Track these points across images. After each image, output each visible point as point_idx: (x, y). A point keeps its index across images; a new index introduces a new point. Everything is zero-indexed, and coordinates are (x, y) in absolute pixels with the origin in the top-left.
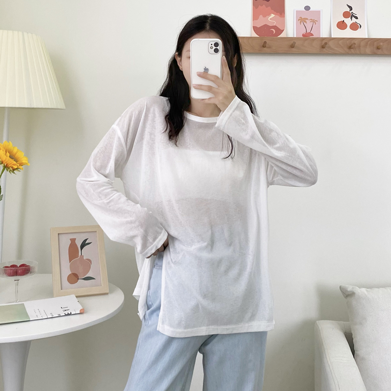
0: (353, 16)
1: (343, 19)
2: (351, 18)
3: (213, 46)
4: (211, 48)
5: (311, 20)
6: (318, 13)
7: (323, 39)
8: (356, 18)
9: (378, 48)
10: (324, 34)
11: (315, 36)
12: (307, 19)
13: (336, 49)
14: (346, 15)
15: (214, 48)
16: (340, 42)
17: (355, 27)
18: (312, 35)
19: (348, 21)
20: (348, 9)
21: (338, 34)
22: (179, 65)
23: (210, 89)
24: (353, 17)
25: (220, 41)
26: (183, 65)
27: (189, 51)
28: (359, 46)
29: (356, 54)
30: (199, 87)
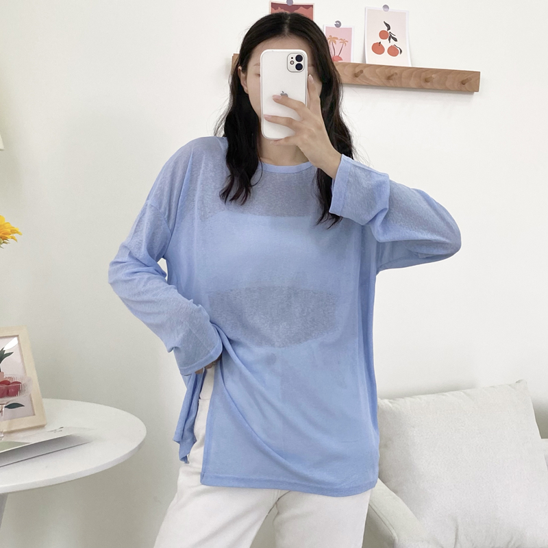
0: (391, 37)
1: (379, 40)
2: (389, 40)
3: (294, 60)
4: (292, 63)
5: (341, 39)
6: (349, 30)
7: (356, 65)
8: (395, 40)
9: (426, 81)
10: (356, 59)
11: (344, 60)
12: (337, 39)
13: (371, 78)
14: (383, 35)
15: (296, 63)
16: (377, 70)
17: (394, 51)
18: (341, 59)
19: (386, 44)
20: (385, 28)
21: (374, 59)
22: (243, 85)
23: (289, 123)
24: (392, 39)
25: (304, 54)
26: (249, 86)
27: (258, 65)
28: (401, 77)
29: (396, 87)
30: (273, 120)
